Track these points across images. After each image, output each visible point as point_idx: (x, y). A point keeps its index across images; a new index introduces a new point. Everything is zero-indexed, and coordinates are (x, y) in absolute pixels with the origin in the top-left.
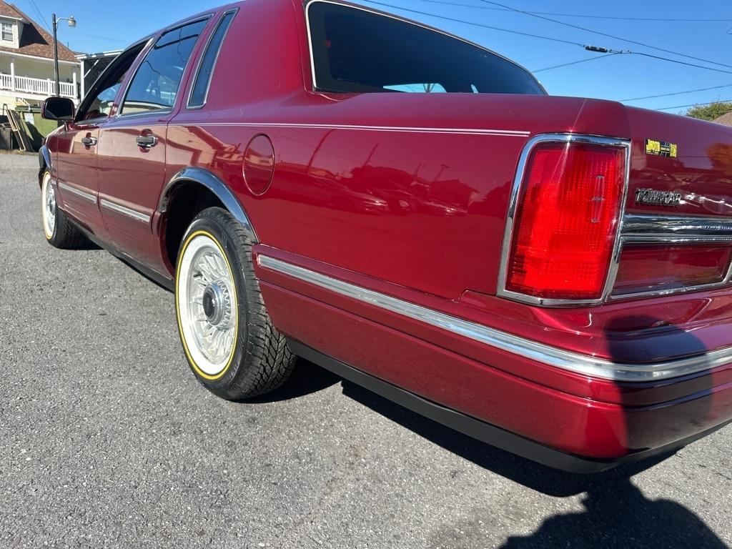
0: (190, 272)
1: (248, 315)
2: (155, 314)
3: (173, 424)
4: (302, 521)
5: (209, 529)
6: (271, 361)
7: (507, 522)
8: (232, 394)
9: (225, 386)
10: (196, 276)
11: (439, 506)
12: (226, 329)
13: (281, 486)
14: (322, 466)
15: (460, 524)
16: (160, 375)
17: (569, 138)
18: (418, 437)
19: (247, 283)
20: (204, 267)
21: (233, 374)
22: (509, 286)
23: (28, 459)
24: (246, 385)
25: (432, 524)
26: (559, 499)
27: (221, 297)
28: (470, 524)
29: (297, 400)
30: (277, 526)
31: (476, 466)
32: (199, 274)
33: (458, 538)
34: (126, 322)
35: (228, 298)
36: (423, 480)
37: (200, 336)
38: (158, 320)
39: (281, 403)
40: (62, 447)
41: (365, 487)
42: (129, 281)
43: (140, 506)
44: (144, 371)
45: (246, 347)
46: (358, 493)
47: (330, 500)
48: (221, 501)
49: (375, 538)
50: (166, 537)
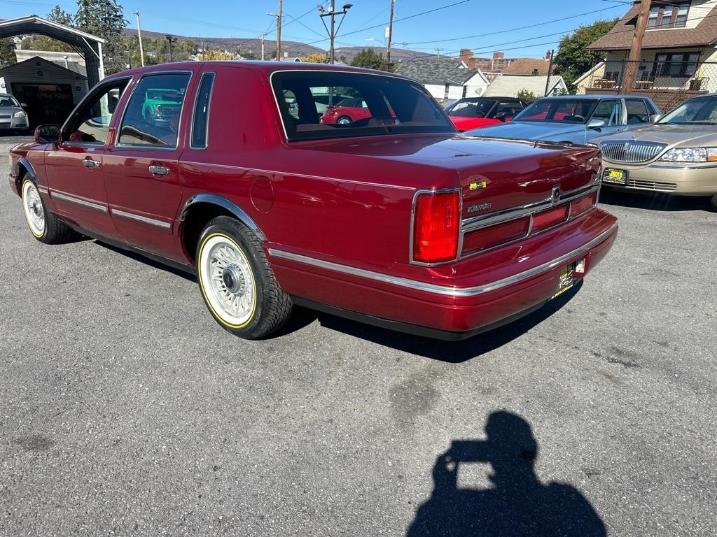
0: (209, 260)
1: (263, 285)
2: (166, 290)
3: (223, 358)
4: (319, 394)
5: (272, 404)
6: (279, 311)
7: (430, 379)
8: (255, 335)
9: (250, 330)
10: (213, 262)
11: (392, 376)
12: (241, 295)
13: (302, 380)
14: (322, 367)
15: (405, 383)
16: (196, 331)
17: (433, 191)
18: (374, 344)
19: (259, 265)
20: (218, 255)
21: (256, 322)
22: (415, 259)
23: (147, 389)
24: (265, 328)
25: (390, 384)
26: (458, 364)
27: (237, 274)
28: (410, 382)
29: (294, 334)
30: (307, 398)
31: (410, 354)
32: (215, 260)
33: (405, 389)
34: (149, 298)
35: (242, 274)
36: (381, 365)
37: (222, 302)
39: (284, 337)
40: (163, 381)
41: (349, 373)
43: (228, 401)
44: (184, 330)
45: (263, 303)
46: (346, 377)
47: (331, 382)
48: (272, 392)
49: (361, 395)
50: (250, 411)
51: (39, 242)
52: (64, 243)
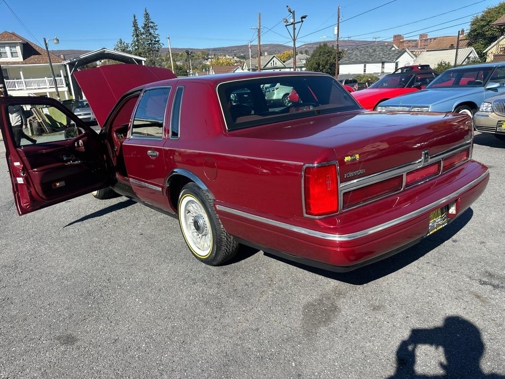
0: (185, 212)
1: (216, 229)
2: (166, 229)
3: (193, 280)
4: (253, 308)
5: (218, 316)
6: (228, 246)
7: (335, 298)
8: (214, 263)
9: (211, 260)
10: (188, 213)
11: (307, 295)
12: (205, 235)
13: (243, 297)
14: (258, 287)
15: (315, 301)
16: (179, 259)
17: (316, 165)
18: (298, 269)
19: (213, 216)
20: (191, 208)
21: (214, 255)
22: (307, 213)
23: (141, 302)
24: (220, 258)
25: (304, 302)
26: (358, 286)
27: (202, 221)
28: (320, 300)
29: (243, 261)
30: (243, 311)
31: (323, 277)
32: (189, 212)
33: (315, 306)
34: (154, 236)
35: (205, 221)
36: (300, 286)
37: (195, 239)
38: (169, 233)
39: (236, 264)
40: (152, 296)
41: (276, 292)
42: (145, 213)
43: (190, 312)
44: (172, 259)
45: (217, 242)
46: (274, 295)
47: (263, 299)
48: (220, 306)
49: (282, 310)
50: (203, 321)
51: (95, 198)
52: (110, 198)
